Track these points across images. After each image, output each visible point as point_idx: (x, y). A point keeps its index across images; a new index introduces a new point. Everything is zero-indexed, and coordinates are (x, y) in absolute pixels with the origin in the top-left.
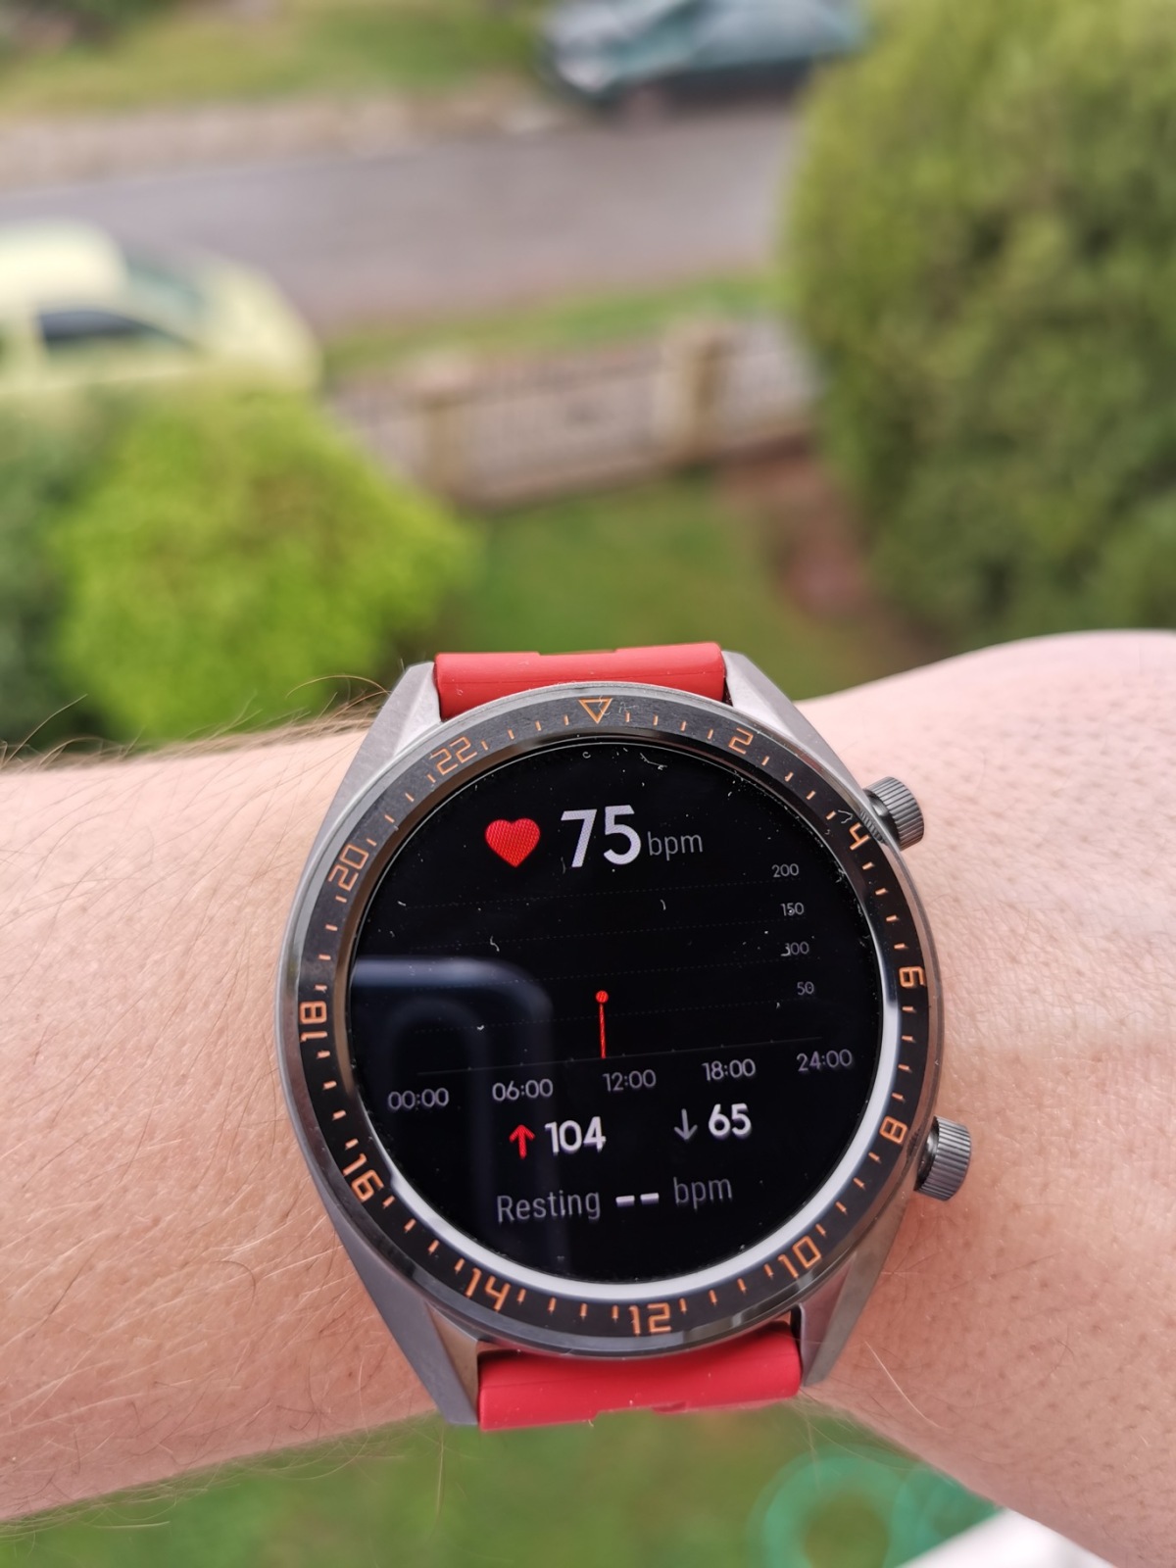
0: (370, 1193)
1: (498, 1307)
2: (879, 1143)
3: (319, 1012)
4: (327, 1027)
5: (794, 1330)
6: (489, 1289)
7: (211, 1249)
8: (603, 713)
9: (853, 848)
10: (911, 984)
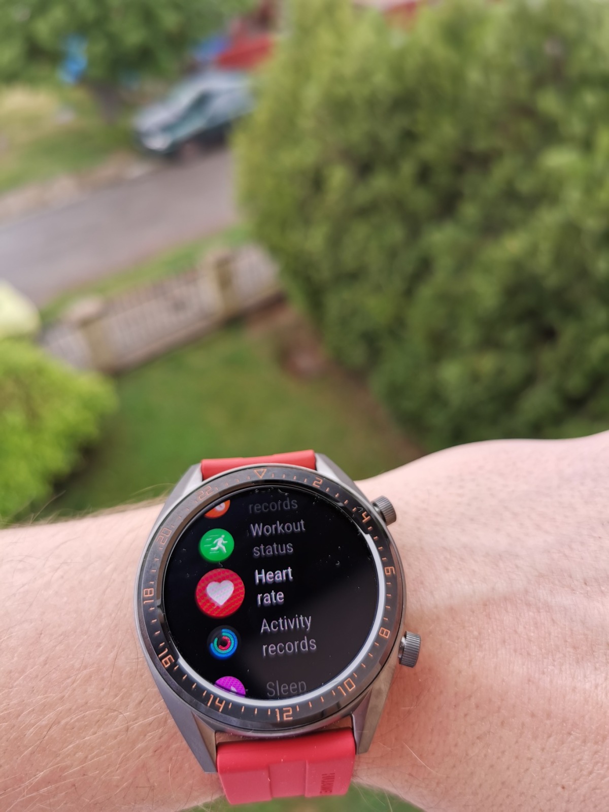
0: (169, 664)
1: (220, 710)
2: (378, 639)
3: (151, 593)
4: (154, 598)
5: (352, 729)
6: (217, 703)
7: (109, 714)
8: (263, 475)
9: (363, 521)
10: (390, 573)
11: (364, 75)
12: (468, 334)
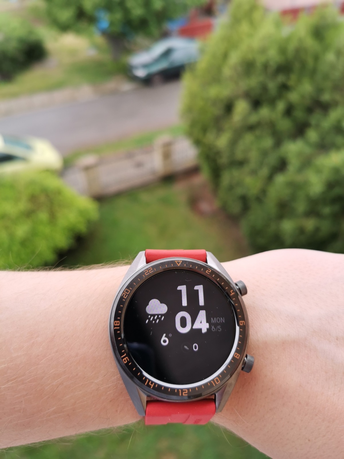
0: (126, 362)
1: (152, 388)
2: (234, 358)
3: (118, 323)
4: (120, 326)
5: (214, 400)
6: (150, 383)
8: (180, 264)
9: (231, 295)
10: (242, 324)
11: (263, 50)
12: (301, 207)
